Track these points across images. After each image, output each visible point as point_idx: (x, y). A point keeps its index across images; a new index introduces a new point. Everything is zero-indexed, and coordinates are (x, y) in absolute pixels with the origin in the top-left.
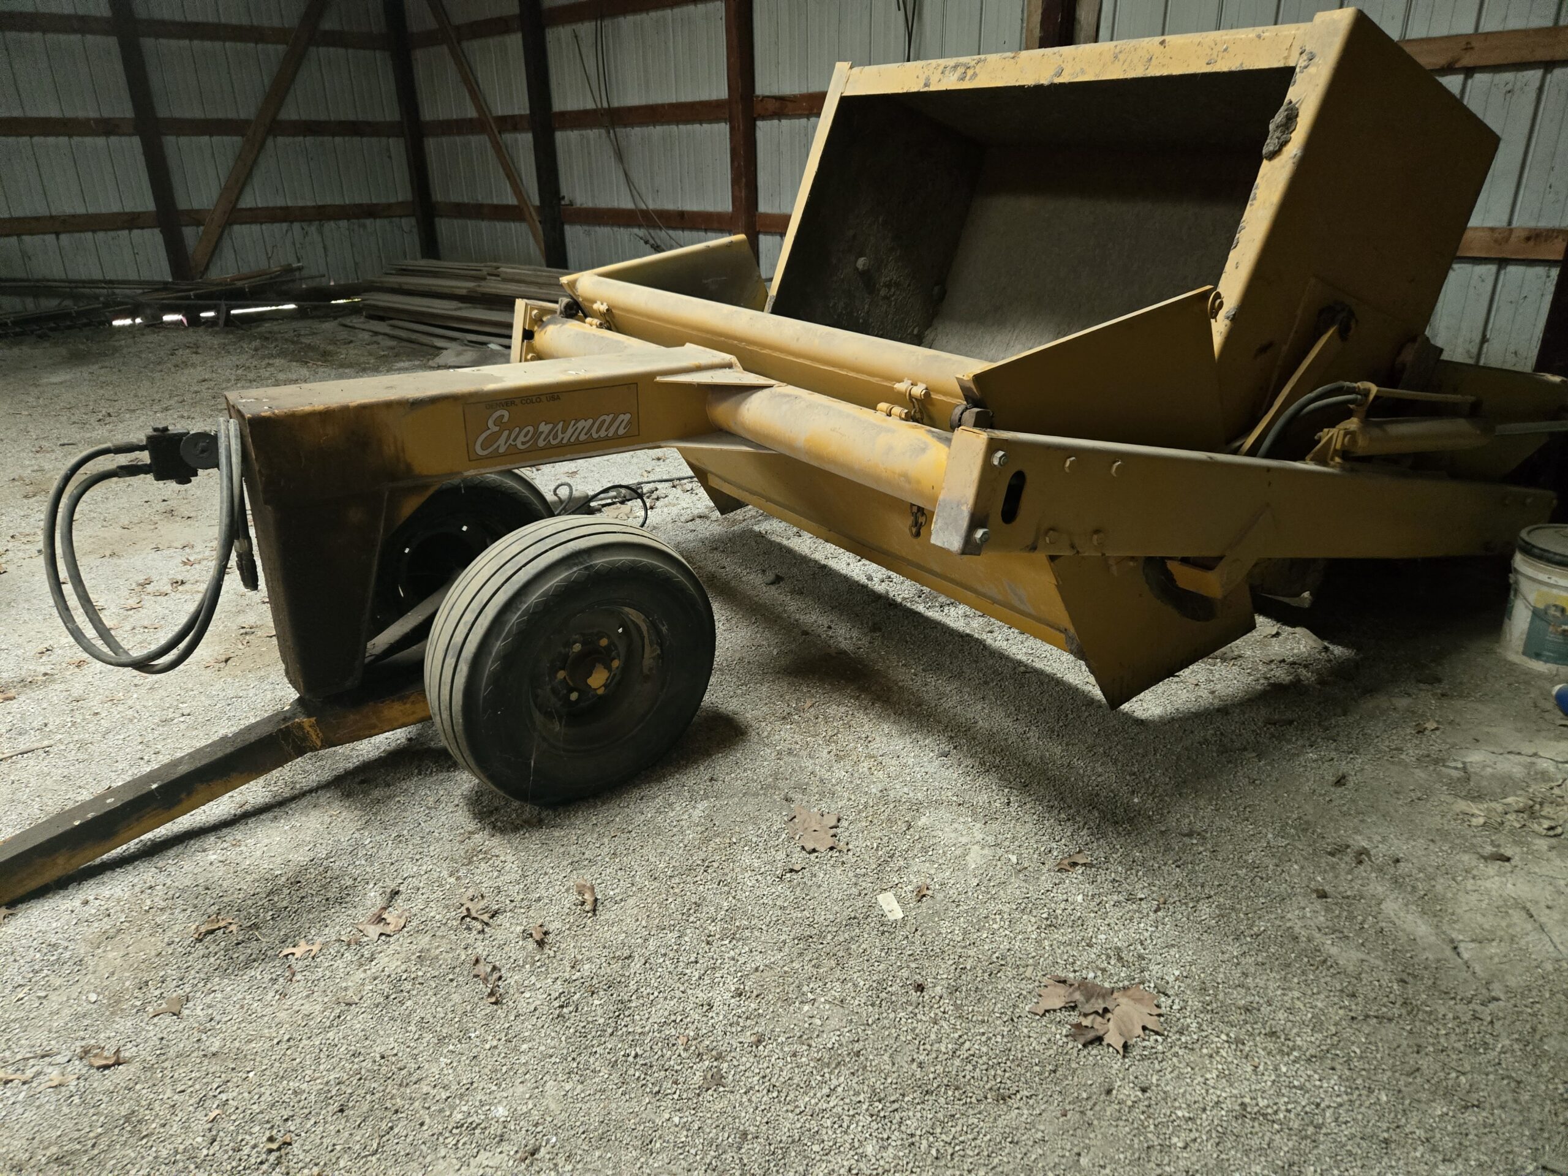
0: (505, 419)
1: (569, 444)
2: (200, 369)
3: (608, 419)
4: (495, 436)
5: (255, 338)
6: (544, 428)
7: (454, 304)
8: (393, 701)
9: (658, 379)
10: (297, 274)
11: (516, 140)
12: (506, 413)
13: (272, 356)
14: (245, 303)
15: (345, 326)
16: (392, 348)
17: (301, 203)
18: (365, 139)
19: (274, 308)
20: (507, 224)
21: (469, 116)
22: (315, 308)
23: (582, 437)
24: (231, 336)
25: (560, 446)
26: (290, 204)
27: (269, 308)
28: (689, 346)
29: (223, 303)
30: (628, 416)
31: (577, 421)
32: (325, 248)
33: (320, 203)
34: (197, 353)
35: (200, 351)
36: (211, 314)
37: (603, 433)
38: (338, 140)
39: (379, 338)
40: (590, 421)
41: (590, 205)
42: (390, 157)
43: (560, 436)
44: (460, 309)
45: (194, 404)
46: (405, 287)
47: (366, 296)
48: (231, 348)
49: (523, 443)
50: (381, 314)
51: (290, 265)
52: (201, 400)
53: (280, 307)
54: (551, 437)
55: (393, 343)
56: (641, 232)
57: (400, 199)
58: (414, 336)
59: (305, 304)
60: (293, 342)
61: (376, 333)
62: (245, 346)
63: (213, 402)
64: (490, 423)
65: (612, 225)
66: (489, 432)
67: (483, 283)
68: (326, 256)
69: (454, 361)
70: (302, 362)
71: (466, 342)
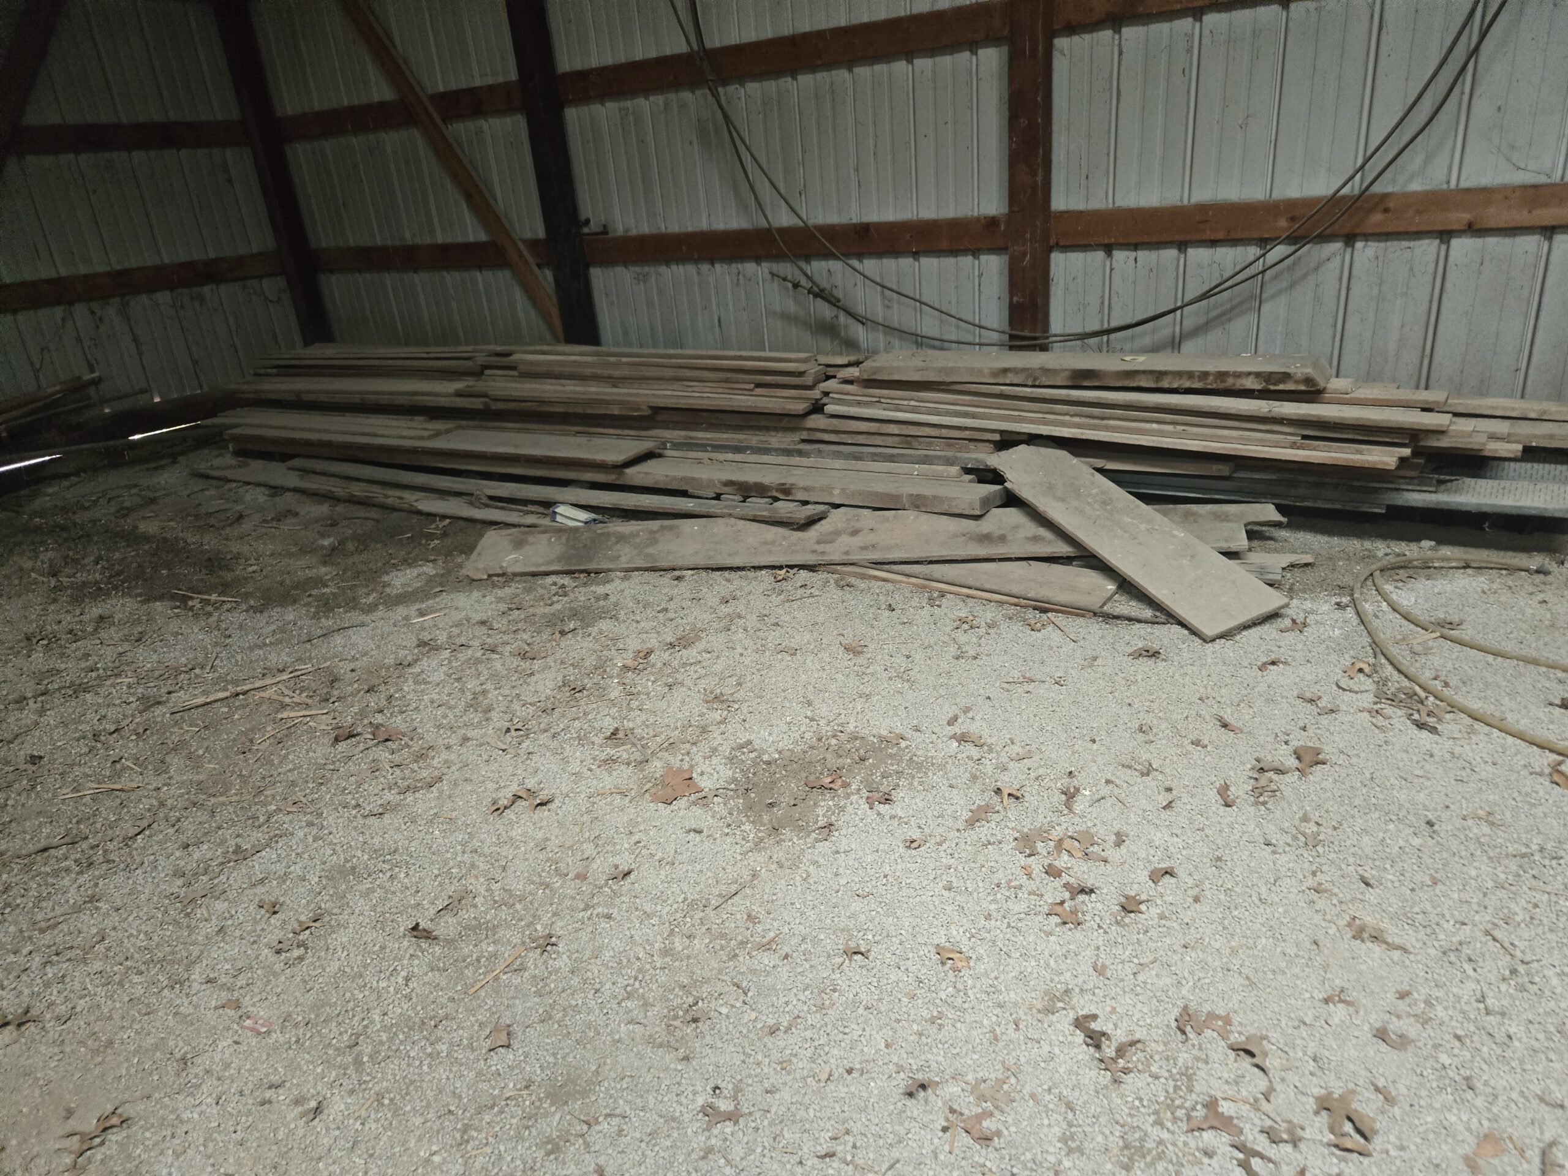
10: (92, 391)
11: (479, 132)
15: (201, 477)
17: (83, 269)
18: (184, 152)
20: (466, 275)
21: (376, 98)
26: (64, 272)
32: (135, 340)
33: (118, 267)
38: (138, 156)
41: (646, 229)
42: (230, 181)
50: (269, 449)
51: (79, 378)
56: (786, 268)
57: (255, 249)
60: (125, 537)
65: (697, 261)
67: (479, 383)
68: (140, 354)
69: (516, 561)
70: (173, 597)
71: (485, 500)
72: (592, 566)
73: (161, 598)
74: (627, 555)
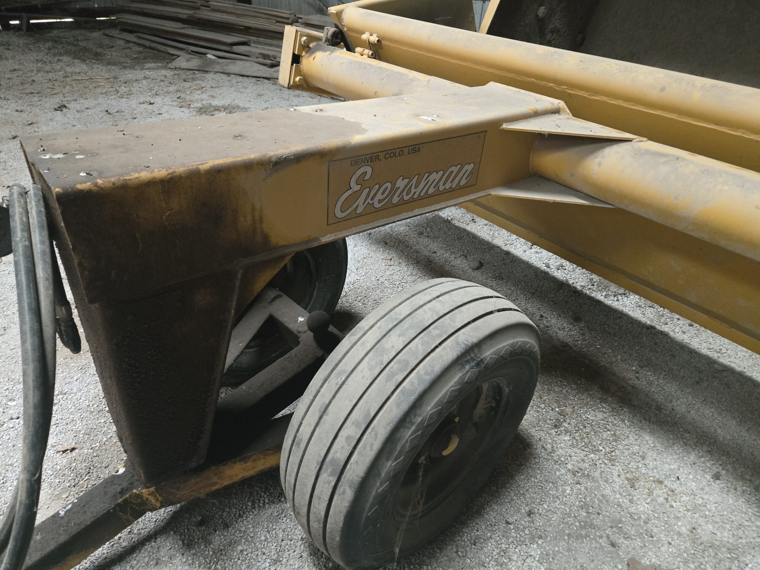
0: (368, 177)
1: (421, 198)
2: (11, 61)
3: (455, 169)
4: (356, 195)
5: (48, 41)
6: (401, 183)
7: (179, 25)
8: (235, 462)
9: (505, 126)
12: (369, 170)
13: (61, 54)
14: (40, 16)
15: (107, 35)
16: (141, 53)
19: (58, 20)
22: (86, 22)
23: (431, 190)
24: (31, 39)
25: (412, 200)
27: (55, 20)
28: (492, 85)
29: (24, 15)
30: (472, 165)
31: (430, 173)
34: (8, 49)
35: (11, 48)
36: (17, 22)
37: (448, 186)
39: (131, 45)
40: (441, 173)
43: (413, 190)
44: (184, 28)
45: (8, 88)
46: (146, 11)
47: (120, 16)
48: (32, 47)
49: (380, 201)
50: (130, 28)
52: (13, 85)
53: (63, 20)
54: (405, 193)
55: (141, 49)
58: (153, 45)
59: (80, 19)
60: (74, 45)
61: (128, 42)
62: (41, 46)
63: (22, 88)
64: (353, 183)
66: (350, 192)
67: (198, 11)
69: (185, 65)
70: (82, 59)
71: (190, 52)
72: (206, 69)
73: (78, 59)
74: (218, 68)
